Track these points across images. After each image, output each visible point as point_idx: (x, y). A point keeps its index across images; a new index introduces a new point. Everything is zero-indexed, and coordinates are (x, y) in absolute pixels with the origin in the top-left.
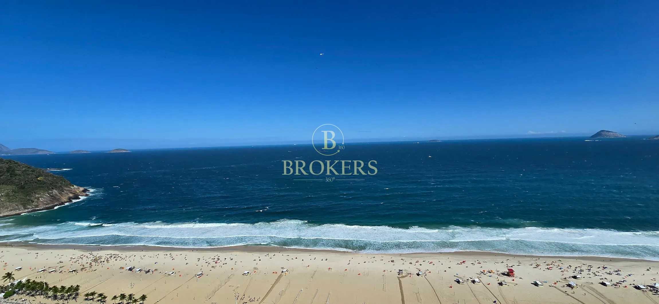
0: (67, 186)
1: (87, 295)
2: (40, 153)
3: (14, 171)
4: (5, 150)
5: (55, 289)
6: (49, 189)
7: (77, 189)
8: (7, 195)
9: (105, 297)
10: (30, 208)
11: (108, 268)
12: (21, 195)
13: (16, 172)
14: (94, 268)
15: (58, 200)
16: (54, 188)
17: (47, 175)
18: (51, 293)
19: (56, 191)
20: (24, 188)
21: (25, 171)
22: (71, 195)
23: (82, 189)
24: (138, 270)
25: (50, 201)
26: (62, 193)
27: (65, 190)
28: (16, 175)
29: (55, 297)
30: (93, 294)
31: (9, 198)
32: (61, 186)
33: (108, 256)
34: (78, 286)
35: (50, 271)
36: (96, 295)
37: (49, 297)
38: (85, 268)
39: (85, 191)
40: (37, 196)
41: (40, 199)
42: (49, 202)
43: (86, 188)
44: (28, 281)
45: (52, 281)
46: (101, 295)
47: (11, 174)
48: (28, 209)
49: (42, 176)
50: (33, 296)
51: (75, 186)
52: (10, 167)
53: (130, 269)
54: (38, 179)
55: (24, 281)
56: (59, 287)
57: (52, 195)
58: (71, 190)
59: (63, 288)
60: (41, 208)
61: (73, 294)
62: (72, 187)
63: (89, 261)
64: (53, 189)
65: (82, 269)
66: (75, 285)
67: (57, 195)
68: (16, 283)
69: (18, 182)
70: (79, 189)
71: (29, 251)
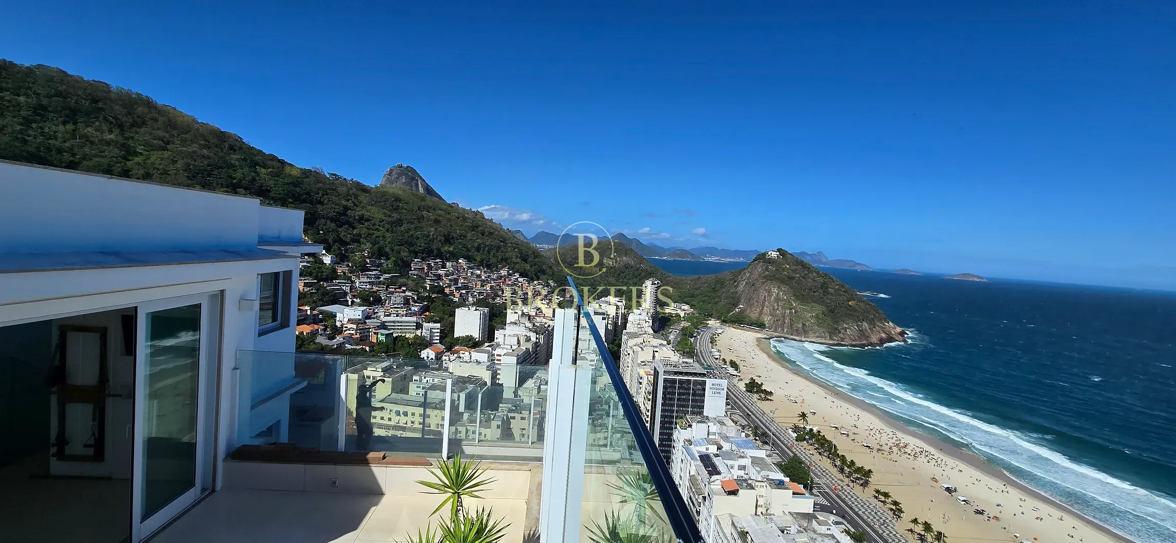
0: (880, 320)
1: (877, 491)
2: (858, 268)
3: (827, 288)
4: (824, 260)
5: (843, 458)
6: (859, 321)
7: (892, 328)
8: (817, 317)
9: (901, 511)
10: (835, 340)
11: (913, 468)
12: (829, 321)
13: (830, 289)
14: (894, 456)
15: (867, 338)
16: (865, 320)
17: (860, 299)
18: (838, 463)
19: (866, 325)
20: (832, 311)
21: (839, 290)
22: (883, 335)
23: (899, 329)
24: (962, 498)
25: (858, 336)
26: (874, 329)
27: (878, 326)
28: (828, 294)
29: (842, 471)
30: (886, 495)
31: (818, 322)
32: (873, 319)
33: (918, 450)
34: (870, 471)
35: (842, 432)
36: (889, 500)
37: (836, 466)
38: (882, 450)
39: (902, 334)
40: (845, 325)
41: (848, 330)
42: (857, 338)
43: (903, 329)
44: (819, 432)
45: (843, 447)
46: (896, 503)
47: (824, 292)
48: (834, 340)
49: (854, 300)
50: (820, 453)
51: (890, 323)
52: (824, 283)
53: (948, 489)
54: (850, 303)
55: (815, 430)
56: (849, 459)
57: (860, 329)
58: (885, 328)
59: (852, 463)
60: (847, 343)
61: (862, 479)
62: (886, 324)
63: (890, 444)
64: (863, 321)
65: (879, 450)
66: (867, 468)
67: (866, 330)
68: (808, 428)
69: (829, 303)
70: (895, 328)
71: (827, 396)
